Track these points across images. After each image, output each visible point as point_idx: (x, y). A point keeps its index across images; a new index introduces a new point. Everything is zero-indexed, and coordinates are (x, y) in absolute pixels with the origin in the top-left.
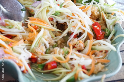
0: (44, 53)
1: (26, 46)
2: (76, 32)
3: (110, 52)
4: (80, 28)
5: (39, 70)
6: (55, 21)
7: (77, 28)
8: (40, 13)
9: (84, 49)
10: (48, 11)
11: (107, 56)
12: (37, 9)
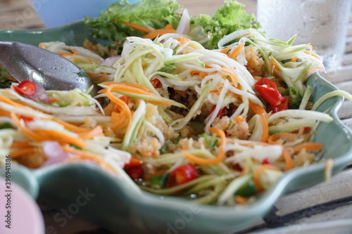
0: (158, 152)
1: (111, 143)
2: (222, 102)
3: (317, 128)
4: (229, 93)
5: (155, 189)
6: (165, 86)
7: (223, 93)
8: (128, 72)
9: (249, 134)
10: (145, 67)
11: (312, 138)
12: (119, 64)
